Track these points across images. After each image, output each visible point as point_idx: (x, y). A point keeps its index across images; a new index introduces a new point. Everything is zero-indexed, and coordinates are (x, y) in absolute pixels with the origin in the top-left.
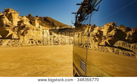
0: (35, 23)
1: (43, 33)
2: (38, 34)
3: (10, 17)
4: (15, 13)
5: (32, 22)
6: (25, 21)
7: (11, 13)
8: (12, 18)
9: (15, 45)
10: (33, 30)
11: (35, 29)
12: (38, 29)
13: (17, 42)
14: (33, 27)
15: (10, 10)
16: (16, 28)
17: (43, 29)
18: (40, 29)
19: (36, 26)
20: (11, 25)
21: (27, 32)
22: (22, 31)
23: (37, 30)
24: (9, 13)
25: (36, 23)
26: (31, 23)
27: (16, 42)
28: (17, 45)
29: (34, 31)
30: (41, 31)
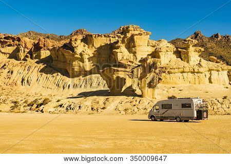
0: (187, 53)
1: (210, 79)
2: (197, 82)
3: (131, 45)
4: (141, 34)
5: (180, 52)
6: (164, 50)
7: (133, 36)
8: (134, 46)
9: (130, 111)
10: (183, 72)
11: (187, 70)
12: (196, 71)
13: (137, 103)
14: (182, 64)
15: (131, 28)
16: (135, 70)
17: (210, 70)
18: (201, 70)
19: (192, 63)
20: (129, 63)
21: (160, 79)
22: (150, 77)
23: (193, 72)
24: (129, 35)
25: (190, 54)
26: (178, 54)
27: (134, 103)
28: (136, 110)
29: (185, 74)
30: (203, 74)
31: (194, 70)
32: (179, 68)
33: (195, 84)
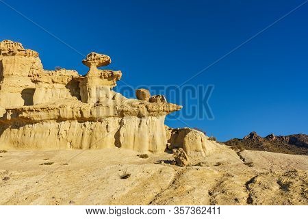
0: (86, 82)
1: (117, 135)
2: (85, 144)
4: (13, 53)
8: (2, 77)
11: (66, 112)
18: (98, 111)
29: (65, 125)
30: (104, 125)
31: (81, 113)
32: (48, 110)
33: (81, 148)
